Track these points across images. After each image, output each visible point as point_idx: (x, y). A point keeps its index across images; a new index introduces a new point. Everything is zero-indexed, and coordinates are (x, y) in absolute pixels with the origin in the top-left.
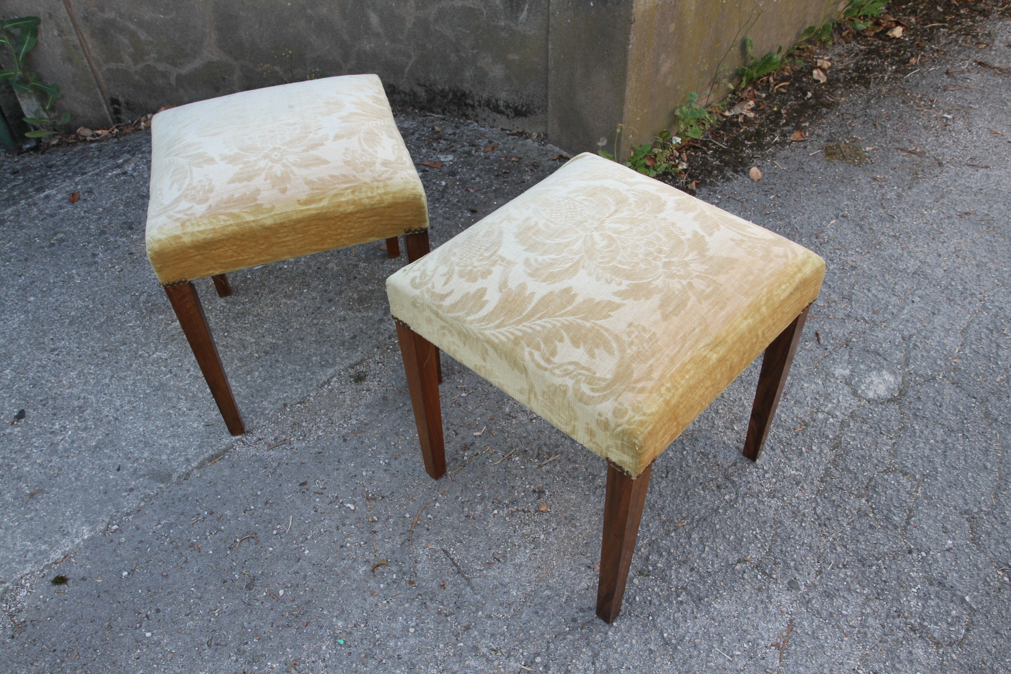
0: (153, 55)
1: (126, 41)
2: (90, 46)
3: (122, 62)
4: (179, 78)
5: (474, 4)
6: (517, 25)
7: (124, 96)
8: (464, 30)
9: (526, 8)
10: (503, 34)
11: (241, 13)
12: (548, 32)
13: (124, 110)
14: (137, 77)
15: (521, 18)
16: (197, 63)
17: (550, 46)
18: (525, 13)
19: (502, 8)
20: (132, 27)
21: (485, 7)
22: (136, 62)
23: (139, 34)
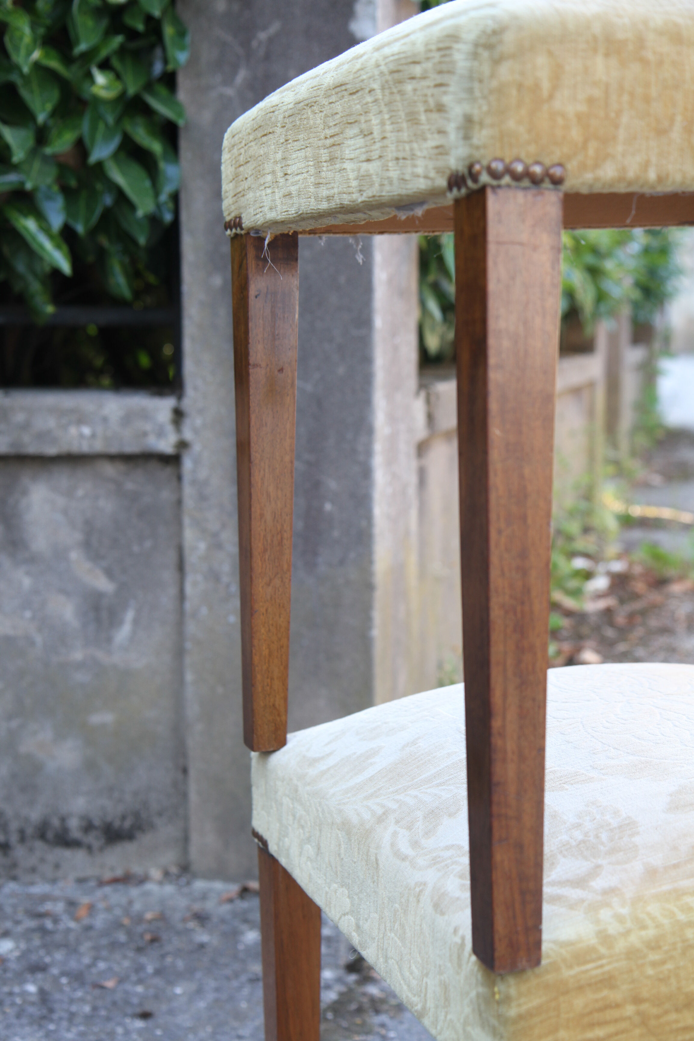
5: (14, 628)
6: (110, 653)
9: (129, 618)
12: (181, 653)
15: (118, 638)
19: (78, 625)
21: (40, 629)
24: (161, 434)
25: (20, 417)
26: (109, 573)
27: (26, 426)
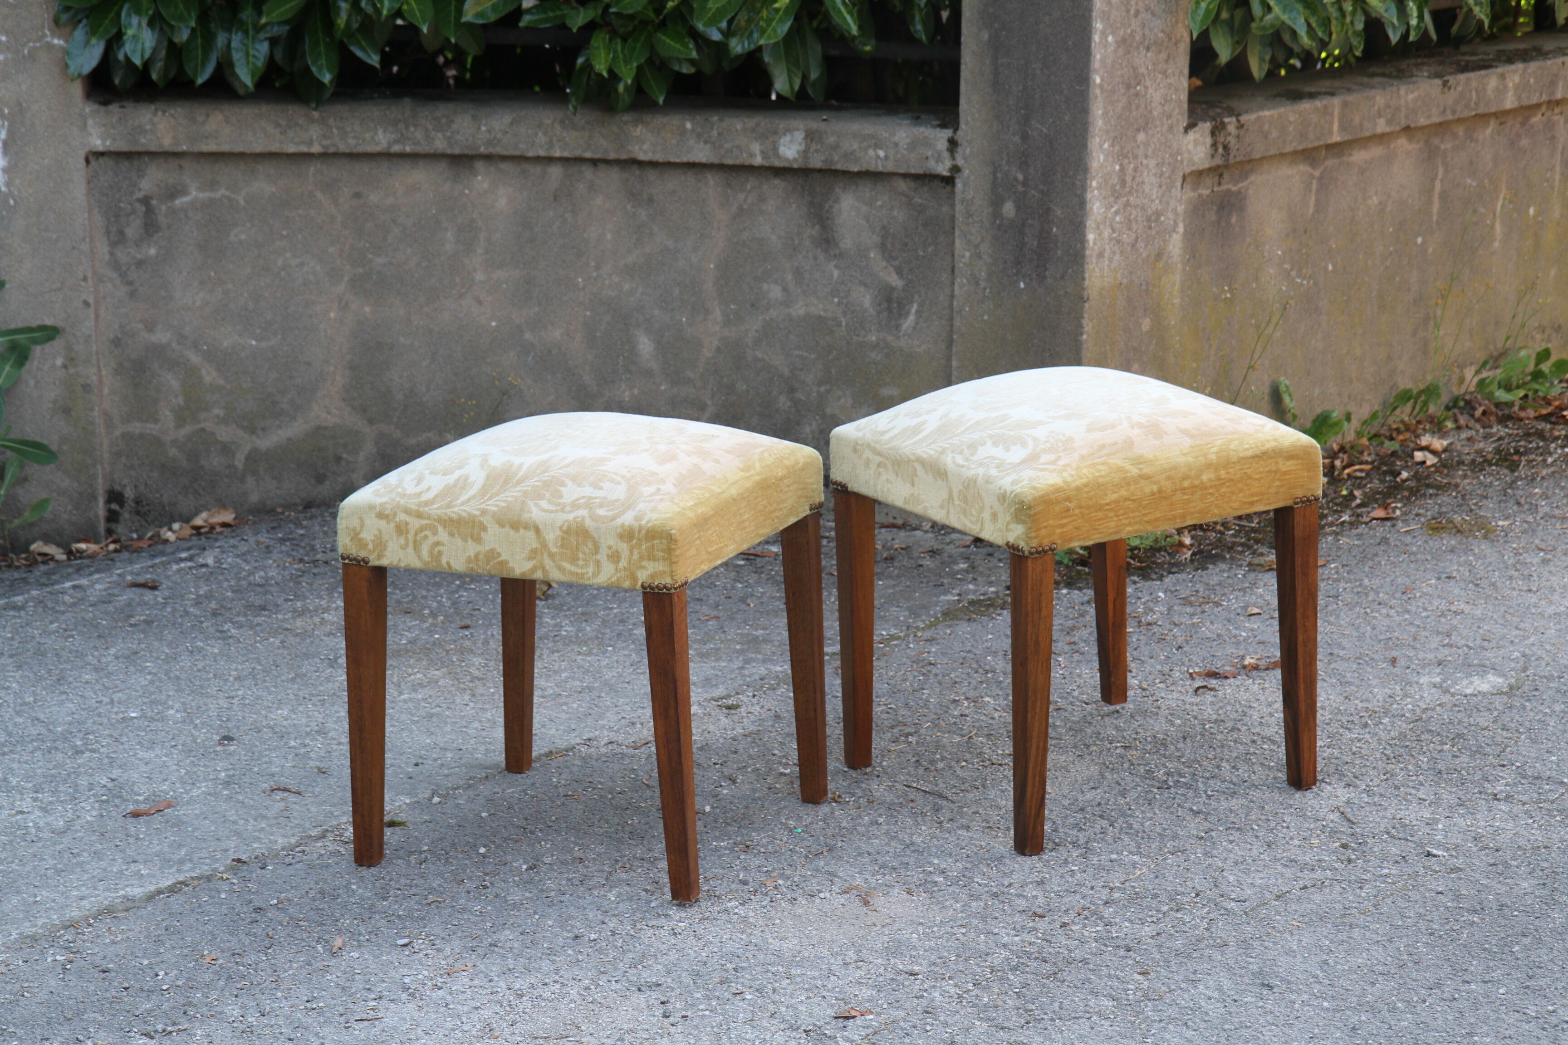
0: (216, 411)
1: (175, 384)
2: (106, 391)
3: (156, 421)
4: (253, 457)
5: (825, 311)
6: (898, 338)
7: (136, 487)
8: (805, 354)
9: (913, 311)
10: (873, 355)
11: (402, 339)
12: (950, 343)
13: (126, 515)
14: (173, 452)
15: (904, 326)
16: (295, 429)
17: (954, 364)
18: (912, 318)
19: (874, 313)
20: (194, 358)
21: (844, 314)
22: (181, 421)
23: (204, 372)
24: (939, 160)
25: (832, 140)
26: (899, 272)
27: (836, 147)
